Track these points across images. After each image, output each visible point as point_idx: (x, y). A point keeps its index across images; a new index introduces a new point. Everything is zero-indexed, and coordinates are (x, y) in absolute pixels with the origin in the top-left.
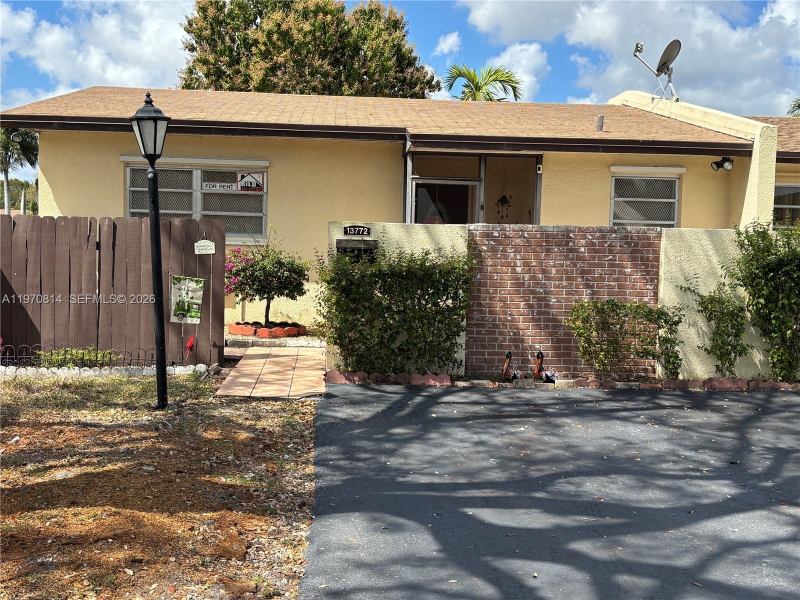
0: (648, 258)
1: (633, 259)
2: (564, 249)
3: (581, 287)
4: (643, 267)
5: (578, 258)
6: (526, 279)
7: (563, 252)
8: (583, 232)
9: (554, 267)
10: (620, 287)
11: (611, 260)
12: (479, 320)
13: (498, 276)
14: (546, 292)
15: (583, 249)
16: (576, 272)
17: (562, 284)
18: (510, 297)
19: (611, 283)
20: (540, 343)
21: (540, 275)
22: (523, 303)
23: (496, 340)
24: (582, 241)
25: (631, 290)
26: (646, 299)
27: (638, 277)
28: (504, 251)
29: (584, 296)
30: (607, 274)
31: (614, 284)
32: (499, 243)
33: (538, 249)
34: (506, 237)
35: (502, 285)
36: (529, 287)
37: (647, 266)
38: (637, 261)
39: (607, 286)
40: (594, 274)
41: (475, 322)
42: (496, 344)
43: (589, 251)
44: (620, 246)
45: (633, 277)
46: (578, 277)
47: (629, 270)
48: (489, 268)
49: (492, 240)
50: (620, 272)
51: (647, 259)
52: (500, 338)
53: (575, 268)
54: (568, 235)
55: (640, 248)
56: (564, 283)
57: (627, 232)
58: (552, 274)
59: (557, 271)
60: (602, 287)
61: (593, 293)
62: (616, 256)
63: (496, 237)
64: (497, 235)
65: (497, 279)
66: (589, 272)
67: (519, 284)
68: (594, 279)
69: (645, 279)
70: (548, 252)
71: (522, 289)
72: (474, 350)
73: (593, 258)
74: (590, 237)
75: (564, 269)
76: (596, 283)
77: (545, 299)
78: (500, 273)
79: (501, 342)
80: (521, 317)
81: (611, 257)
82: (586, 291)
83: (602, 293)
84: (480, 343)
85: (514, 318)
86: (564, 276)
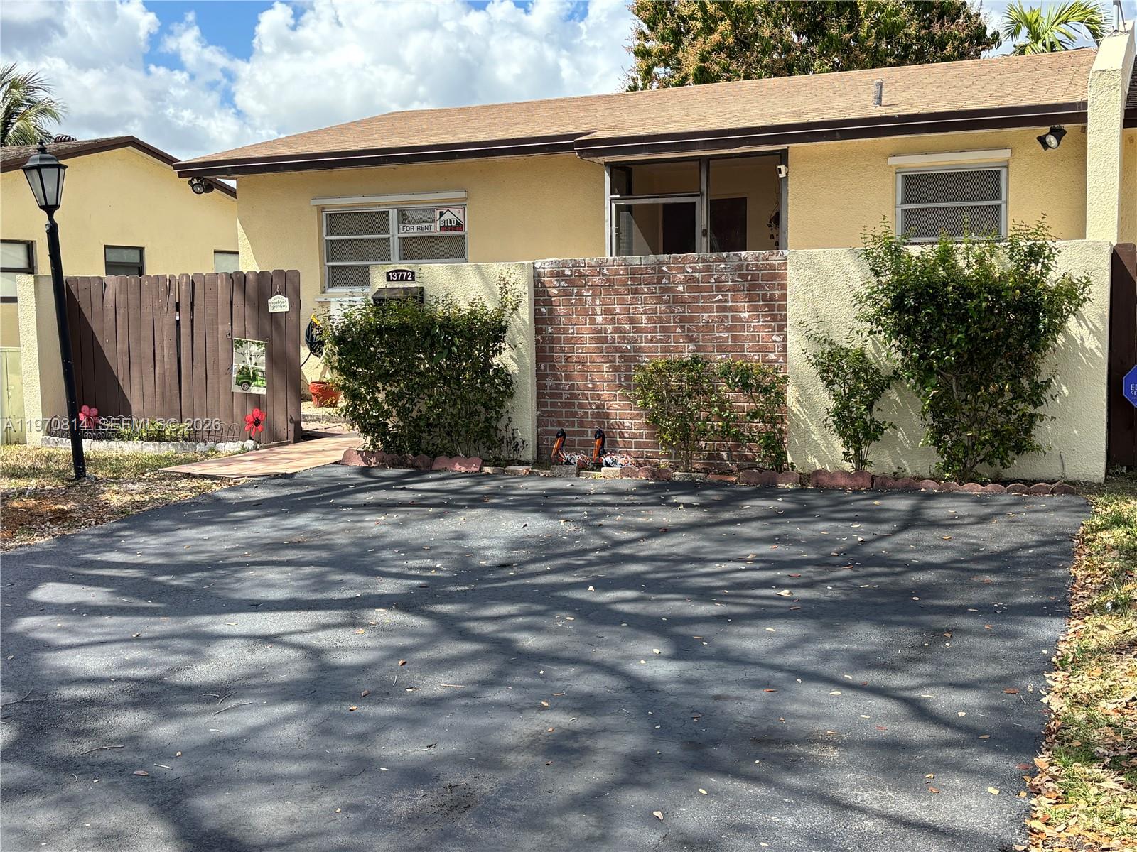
0: (772, 296)
1: (751, 299)
2: (655, 288)
3: (681, 341)
4: (767, 309)
5: (676, 301)
6: (609, 332)
7: (656, 293)
8: (680, 263)
9: (645, 314)
10: (734, 339)
11: (719, 301)
12: (553, 389)
13: (573, 328)
14: (636, 350)
15: (681, 288)
16: (674, 319)
17: (655, 337)
18: (591, 357)
19: (722, 335)
20: (631, 419)
21: (626, 326)
22: (606, 365)
23: (574, 414)
24: (679, 275)
25: (751, 344)
26: (772, 356)
27: (760, 323)
28: (579, 294)
29: (687, 354)
30: (716, 322)
31: (726, 335)
32: (572, 283)
33: (622, 290)
34: (581, 275)
35: (578, 341)
36: (614, 342)
37: (771, 308)
38: (759, 301)
39: (717, 338)
40: (699, 322)
41: (549, 391)
42: (576, 420)
43: (690, 290)
44: (733, 281)
45: (752, 324)
46: (676, 327)
47: (746, 315)
48: (563, 319)
49: (563, 280)
50: (734, 319)
51: (772, 298)
52: (580, 412)
53: (672, 315)
54: (660, 268)
55: (760, 282)
56: (659, 336)
57: (740, 260)
58: (642, 323)
59: (649, 319)
60: (710, 340)
61: (698, 349)
62: (727, 295)
63: (568, 276)
64: (569, 273)
65: (573, 333)
66: (691, 320)
67: (600, 339)
68: (698, 329)
69: (769, 326)
70: (635, 294)
71: (604, 346)
72: (549, 428)
73: (697, 299)
74: (690, 270)
75: (657, 317)
76: (701, 334)
77: (634, 359)
78: (575, 325)
79: (582, 417)
80: (605, 384)
81: (720, 297)
82: (689, 346)
83: (711, 349)
84: (555, 419)
85: (596, 386)
86: (658, 326)
